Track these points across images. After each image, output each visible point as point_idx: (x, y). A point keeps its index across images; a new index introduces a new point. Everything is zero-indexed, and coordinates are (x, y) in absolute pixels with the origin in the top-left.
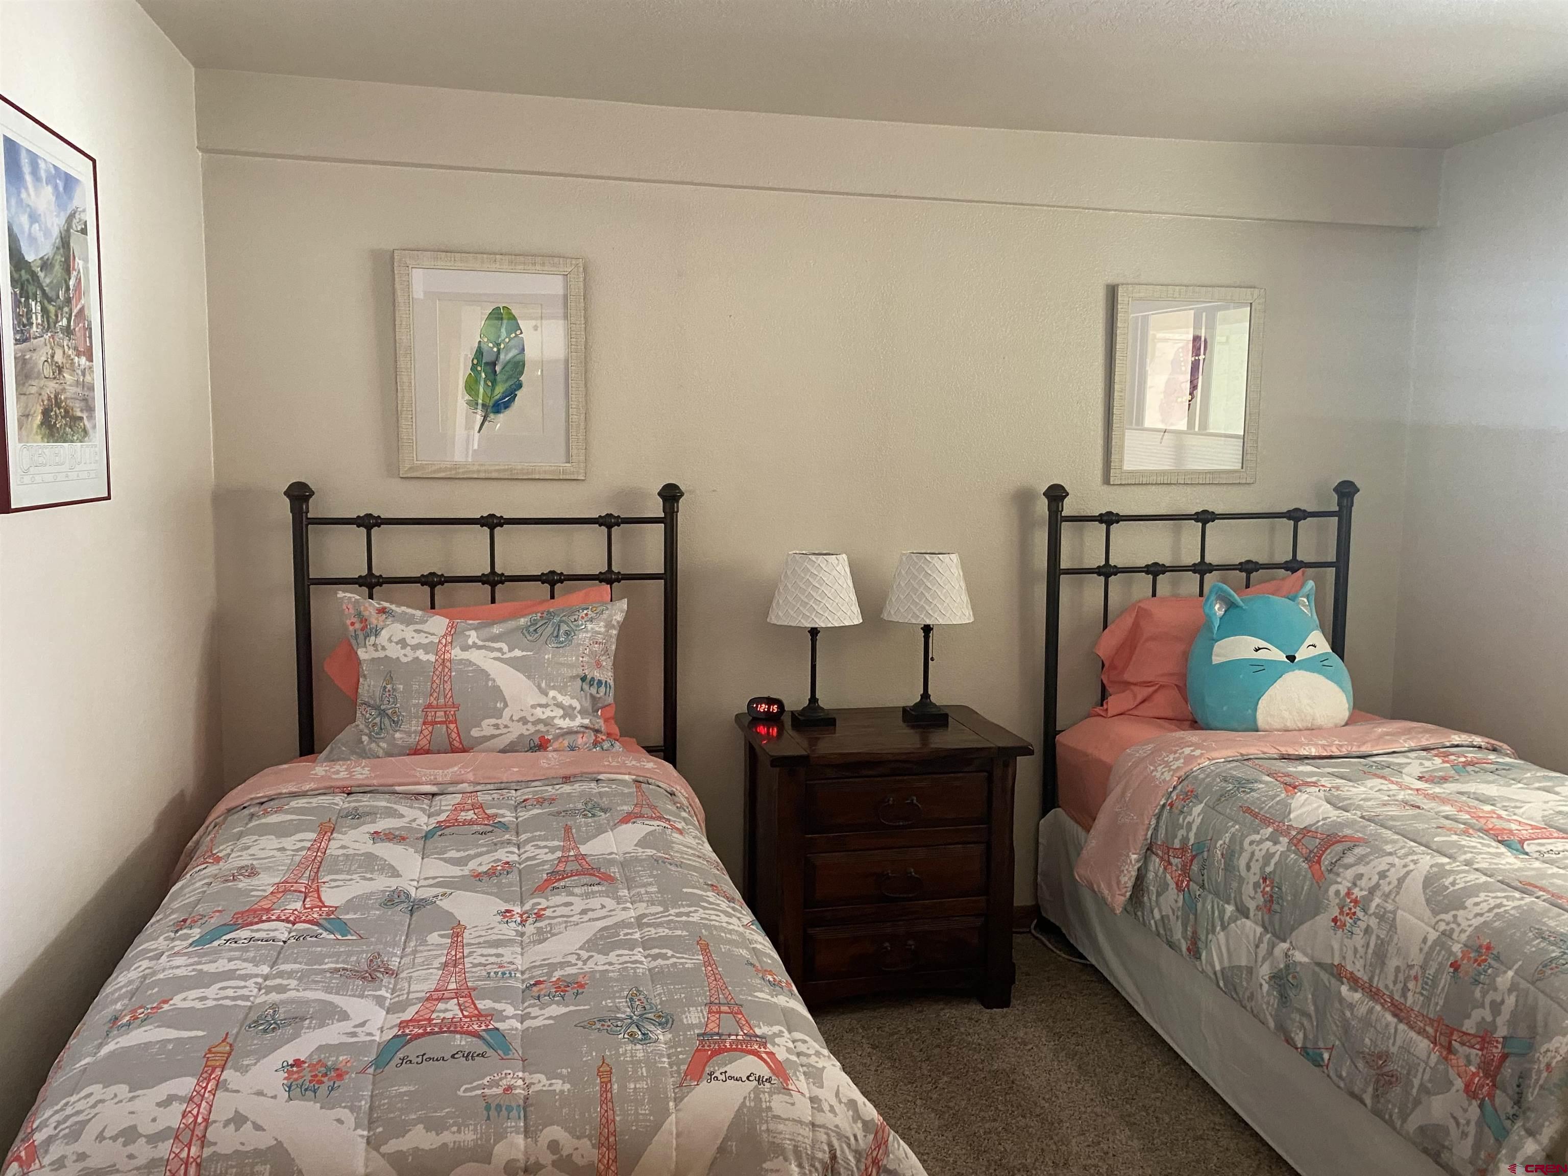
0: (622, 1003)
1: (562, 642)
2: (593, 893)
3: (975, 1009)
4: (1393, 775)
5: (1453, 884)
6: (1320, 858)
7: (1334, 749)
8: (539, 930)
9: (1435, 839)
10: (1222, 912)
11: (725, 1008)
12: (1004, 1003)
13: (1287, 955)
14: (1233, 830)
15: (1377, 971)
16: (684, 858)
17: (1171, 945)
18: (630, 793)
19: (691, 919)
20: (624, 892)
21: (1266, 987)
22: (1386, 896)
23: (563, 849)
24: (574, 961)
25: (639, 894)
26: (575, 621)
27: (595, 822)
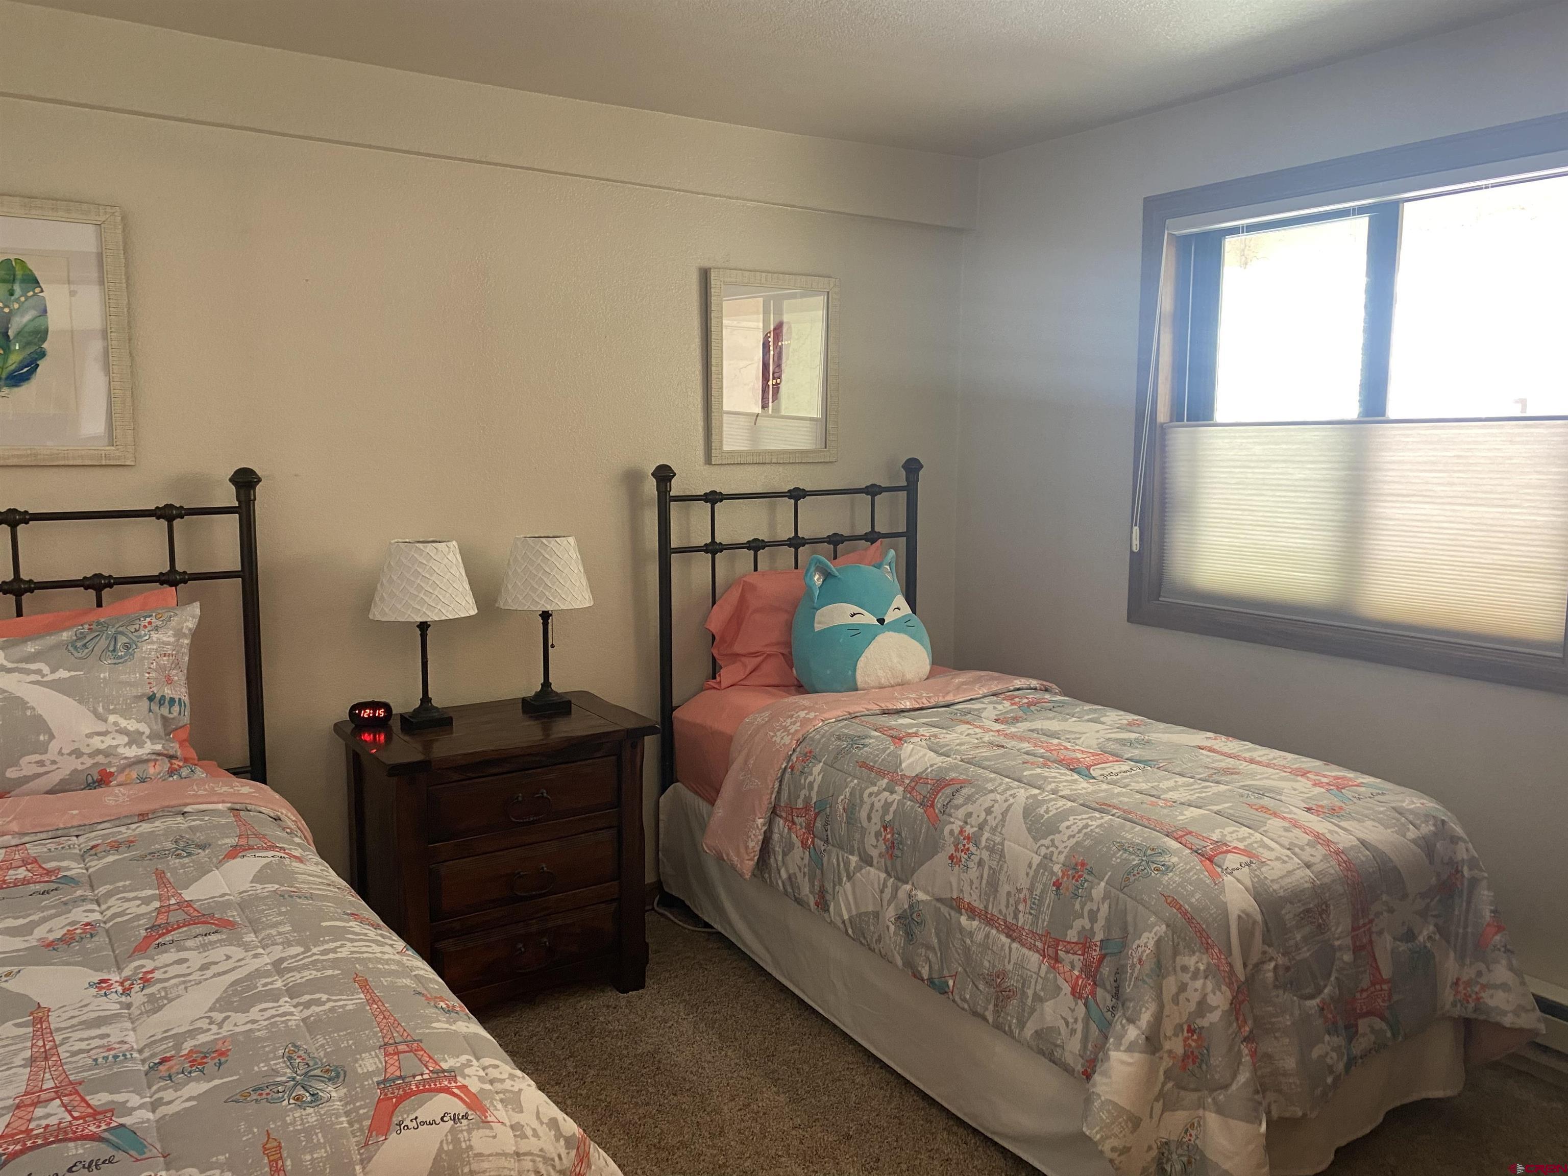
0: (280, 1065)
1: (121, 657)
2: (211, 943)
3: (611, 997)
4: (974, 720)
5: (1047, 812)
6: (933, 802)
7: (925, 701)
8: (151, 998)
9: (1025, 773)
10: (847, 863)
11: (402, 1047)
12: (639, 984)
13: (910, 896)
14: (852, 785)
15: (991, 899)
16: (311, 888)
17: (798, 901)
18: (227, 823)
19: (339, 955)
20: (250, 937)
21: (892, 928)
22: (994, 830)
23: (160, 898)
24: (206, 1026)
25: (269, 936)
26: (136, 631)
27: (193, 861)
